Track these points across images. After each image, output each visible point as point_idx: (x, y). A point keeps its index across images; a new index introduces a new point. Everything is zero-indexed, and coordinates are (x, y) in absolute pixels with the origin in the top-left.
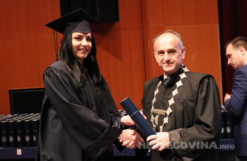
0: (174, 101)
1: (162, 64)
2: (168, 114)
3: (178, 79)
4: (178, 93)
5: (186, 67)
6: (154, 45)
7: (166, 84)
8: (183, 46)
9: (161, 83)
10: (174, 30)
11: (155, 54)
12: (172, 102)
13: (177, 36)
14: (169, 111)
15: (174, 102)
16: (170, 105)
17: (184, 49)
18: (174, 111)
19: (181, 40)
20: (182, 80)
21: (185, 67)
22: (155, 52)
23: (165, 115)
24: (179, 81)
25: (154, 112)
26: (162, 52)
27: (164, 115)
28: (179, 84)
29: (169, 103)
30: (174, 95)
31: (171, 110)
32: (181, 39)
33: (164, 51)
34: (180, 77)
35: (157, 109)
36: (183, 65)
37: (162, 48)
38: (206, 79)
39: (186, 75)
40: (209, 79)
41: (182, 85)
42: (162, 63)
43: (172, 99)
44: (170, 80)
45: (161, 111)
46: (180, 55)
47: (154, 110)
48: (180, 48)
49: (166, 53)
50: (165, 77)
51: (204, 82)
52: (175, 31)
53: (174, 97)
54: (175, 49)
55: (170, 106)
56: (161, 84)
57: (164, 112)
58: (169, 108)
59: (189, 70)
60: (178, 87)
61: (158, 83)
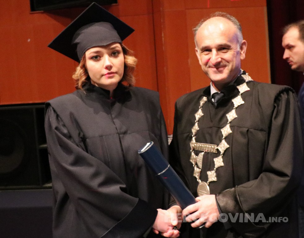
0: (231, 129)
1: (208, 68)
2: (222, 152)
3: (235, 93)
4: (236, 116)
5: (247, 74)
6: (195, 37)
7: (215, 101)
8: (242, 38)
9: (206, 100)
10: (227, 13)
11: (197, 51)
12: (227, 131)
13: (232, 22)
14: (223, 146)
15: (231, 132)
16: (224, 136)
17: (244, 43)
18: (231, 145)
19: (240, 30)
20: (242, 94)
21: (245, 74)
22: (196, 49)
23: (217, 152)
24: (237, 97)
25: (195, 148)
26: (208, 50)
27: (214, 152)
28: (238, 101)
29: (223, 133)
30: (230, 120)
31: (226, 144)
32: (239, 27)
33: (211, 47)
34: (238, 90)
35: (201, 142)
36: (242, 71)
37: (207, 43)
38: (283, 94)
39: (248, 87)
40: (288, 94)
41: (243, 102)
42: (207, 66)
43: (228, 126)
44: (222, 94)
45: (208, 146)
46: (238, 53)
47: (196, 145)
48: (238, 41)
49: (214, 51)
50: (213, 90)
51: (280, 98)
52: (231, 15)
53: (230, 123)
54: (229, 44)
55: (226, 138)
56: (206, 102)
57: (214, 148)
58: (224, 141)
59: (252, 78)
60: (236, 106)
61: (200, 100)
